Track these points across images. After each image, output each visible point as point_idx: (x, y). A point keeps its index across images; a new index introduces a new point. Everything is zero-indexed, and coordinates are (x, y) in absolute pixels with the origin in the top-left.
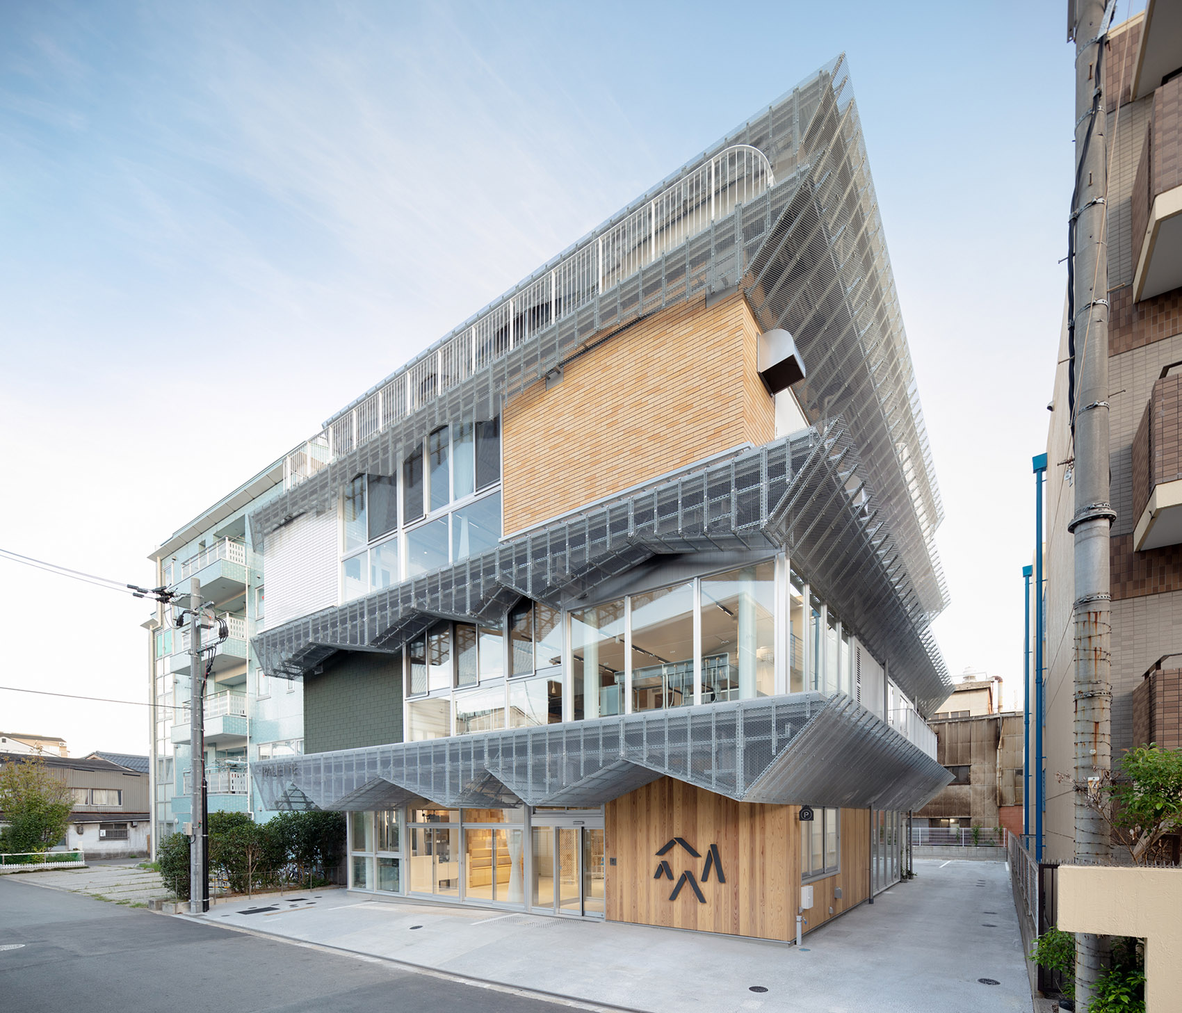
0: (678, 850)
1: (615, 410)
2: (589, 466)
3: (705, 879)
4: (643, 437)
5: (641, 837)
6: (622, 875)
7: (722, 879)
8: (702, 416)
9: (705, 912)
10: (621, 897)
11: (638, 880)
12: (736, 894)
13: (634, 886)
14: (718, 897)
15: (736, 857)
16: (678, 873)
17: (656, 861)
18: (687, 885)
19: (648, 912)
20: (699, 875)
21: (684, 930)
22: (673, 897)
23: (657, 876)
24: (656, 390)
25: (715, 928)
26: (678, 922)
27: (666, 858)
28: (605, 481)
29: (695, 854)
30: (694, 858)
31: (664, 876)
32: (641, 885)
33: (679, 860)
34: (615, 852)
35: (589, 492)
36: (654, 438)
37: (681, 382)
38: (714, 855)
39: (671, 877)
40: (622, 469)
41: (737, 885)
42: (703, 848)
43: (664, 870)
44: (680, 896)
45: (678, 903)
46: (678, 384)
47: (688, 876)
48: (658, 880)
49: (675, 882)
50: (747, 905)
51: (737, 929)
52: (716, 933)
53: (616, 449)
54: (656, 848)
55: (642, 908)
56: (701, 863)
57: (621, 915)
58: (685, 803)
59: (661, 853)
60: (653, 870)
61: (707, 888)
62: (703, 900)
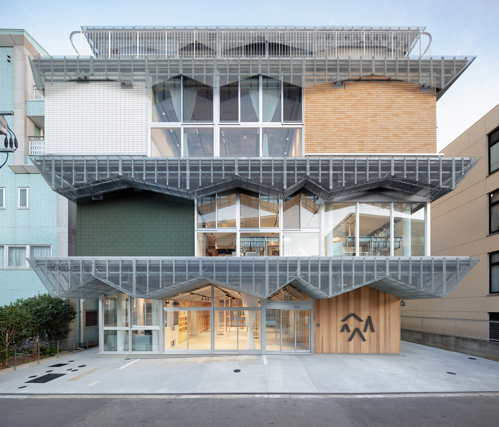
0: (352, 320)
1: (375, 115)
2: (360, 135)
3: (365, 330)
4: (390, 133)
5: (333, 313)
6: (323, 331)
7: (372, 330)
8: (418, 135)
9: (365, 345)
10: (322, 342)
11: (332, 334)
12: (378, 337)
13: (329, 336)
14: (370, 338)
15: (378, 321)
16: (352, 328)
17: (341, 324)
18: (357, 335)
19: (337, 347)
20: (362, 329)
21: (355, 353)
22: (350, 340)
23: (342, 331)
24: (396, 115)
25: (369, 351)
26: (352, 350)
27: (346, 322)
28: (370, 146)
29: (360, 320)
30: (360, 322)
31: (345, 330)
32: (333, 336)
33: (352, 323)
34: (319, 321)
35: (360, 148)
36: (395, 135)
37: (409, 117)
38: (369, 321)
39: (349, 331)
40: (379, 144)
41: (379, 332)
42: (364, 317)
43: (345, 328)
44: (353, 339)
45: (352, 343)
46: (407, 117)
47: (357, 330)
48: (342, 333)
49: (350, 333)
50: (383, 341)
51: (379, 350)
52: (370, 354)
53: (376, 133)
54: (341, 318)
55: (333, 346)
56: (362, 325)
57: (322, 350)
58: (355, 299)
59: (344, 320)
60: (339, 328)
61: (366, 335)
62: (364, 340)
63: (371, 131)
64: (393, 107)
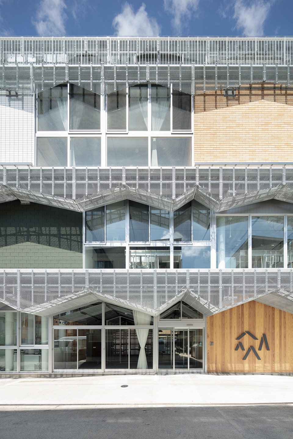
0: (246, 337)
3: (260, 349)
6: (216, 349)
7: (267, 349)
9: (259, 365)
10: (216, 360)
11: (226, 352)
12: (274, 355)
13: (223, 354)
14: (265, 357)
15: (273, 339)
16: (246, 347)
17: (235, 342)
18: (251, 352)
19: (231, 366)
20: (257, 348)
21: (250, 373)
22: (244, 358)
23: (236, 349)
25: (264, 370)
26: (246, 369)
27: (240, 340)
29: (255, 338)
30: (254, 340)
31: (240, 349)
32: (227, 354)
33: (247, 341)
34: (212, 339)
36: (288, 144)
38: (264, 339)
39: (243, 349)
41: (274, 351)
42: (259, 335)
43: (240, 346)
44: (247, 358)
45: (246, 361)
47: (252, 348)
48: (236, 351)
49: (245, 352)
50: (279, 360)
51: (274, 370)
52: (265, 373)
54: (235, 335)
55: (227, 365)
56: (257, 343)
57: (216, 369)
58: (249, 316)
59: (238, 338)
60: (234, 347)
61: (261, 353)
62: (259, 359)
63: (263, 140)
64: (285, 115)
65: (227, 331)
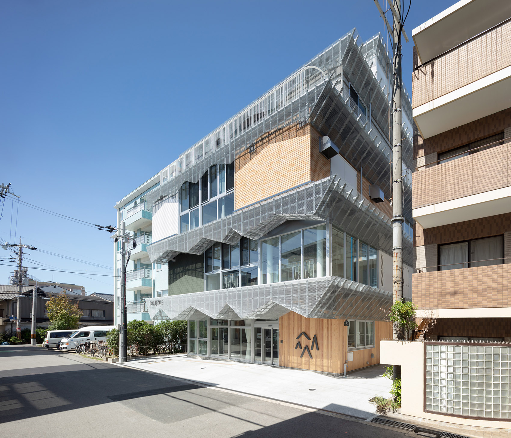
1: (271, 163)
2: (263, 185)
3: (312, 349)
6: (285, 347)
7: (318, 349)
8: (298, 169)
10: (285, 356)
12: (323, 355)
14: (316, 356)
15: (323, 340)
16: (303, 346)
17: (296, 341)
18: (306, 351)
20: (310, 347)
22: (302, 356)
23: (296, 348)
24: (284, 157)
25: (316, 369)
26: (303, 366)
27: (299, 340)
29: (309, 338)
30: (309, 340)
31: (299, 347)
32: (291, 351)
33: (304, 340)
34: (282, 338)
36: (283, 176)
37: (292, 155)
38: (315, 339)
39: (301, 348)
41: (323, 351)
42: (312, 336)
43: (299, 345)
44: (304, 355)
45: (304, 358)
46: (290, 156)
47: (307, 347)
51: (323, 369)
53: (271, 179)
54: (296, 336)
55: (291, 361)
56: (310, 343)
57: (285, 364)
59: (298, 338)
60: (295, 345)
61: (313, 352)
62: (312, 357)
64: (282, 151)
65: (291, 331)
